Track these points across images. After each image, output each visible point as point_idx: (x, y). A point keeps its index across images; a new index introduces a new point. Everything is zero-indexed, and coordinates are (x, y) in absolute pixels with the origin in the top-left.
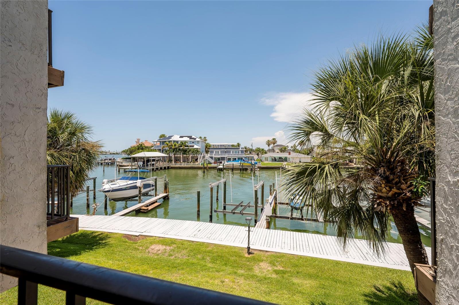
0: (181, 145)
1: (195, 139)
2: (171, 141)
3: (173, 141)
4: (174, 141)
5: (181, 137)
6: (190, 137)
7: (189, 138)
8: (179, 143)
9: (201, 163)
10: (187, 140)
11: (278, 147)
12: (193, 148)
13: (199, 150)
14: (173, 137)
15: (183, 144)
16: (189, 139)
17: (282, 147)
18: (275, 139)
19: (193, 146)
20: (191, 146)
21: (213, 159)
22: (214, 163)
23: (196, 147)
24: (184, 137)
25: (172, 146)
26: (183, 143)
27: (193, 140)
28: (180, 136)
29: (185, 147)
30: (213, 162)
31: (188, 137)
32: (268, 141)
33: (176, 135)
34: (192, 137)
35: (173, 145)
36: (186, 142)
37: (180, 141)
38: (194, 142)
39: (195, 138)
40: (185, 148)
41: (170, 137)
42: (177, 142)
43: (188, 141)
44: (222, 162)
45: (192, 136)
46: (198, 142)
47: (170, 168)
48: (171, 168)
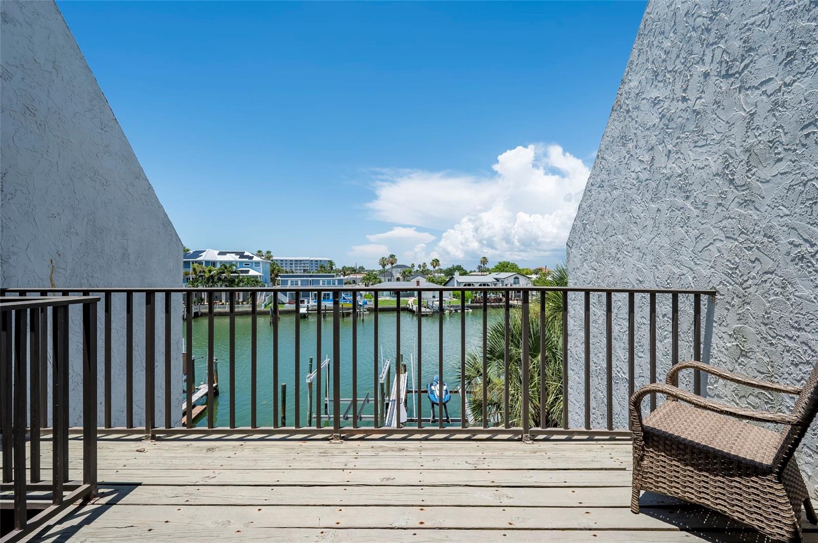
0: (223, 270)
1: (252, 258)
2: (200, 263)
3: (204, 262)
4: (207, 263)
5: (220, 254)
6: (242, 255)
7: (239, 256)
8: (218, 266)
9: (263, 305)
10: (233, 259)
11: (399, 269)
12: (247, 276)
13: (259, 279)
14: (203, 254)
15: (226, 268)
16: (239, 258)
17: (404, 269)
18: (394, 256)
19: (247, 272)
20: (242, 272)
21: (286, 296)
22: (289, 304)
23: (252, 272)
24: (228, 255)
25: (204, 271)
26: (225, 266)
27: (247, 260)
28: (218, 252)
29: (232, 273)
30: (288, 301)
31: (237, 253)
32: (383, 258)
33: (211, 250)
34: (245, 254)
35: (207, 270)
36: (231, 264)
37: (221, 262)
38: (249, 264)
39: (251, 255)
40: (231, 275)
41: (198, 253)
42: (214, 264)
43: (237, 262)
44: (303, 301)
45: (244, 252)
46: (257, 263)
47: (199, 315)
48: (201, 316)
